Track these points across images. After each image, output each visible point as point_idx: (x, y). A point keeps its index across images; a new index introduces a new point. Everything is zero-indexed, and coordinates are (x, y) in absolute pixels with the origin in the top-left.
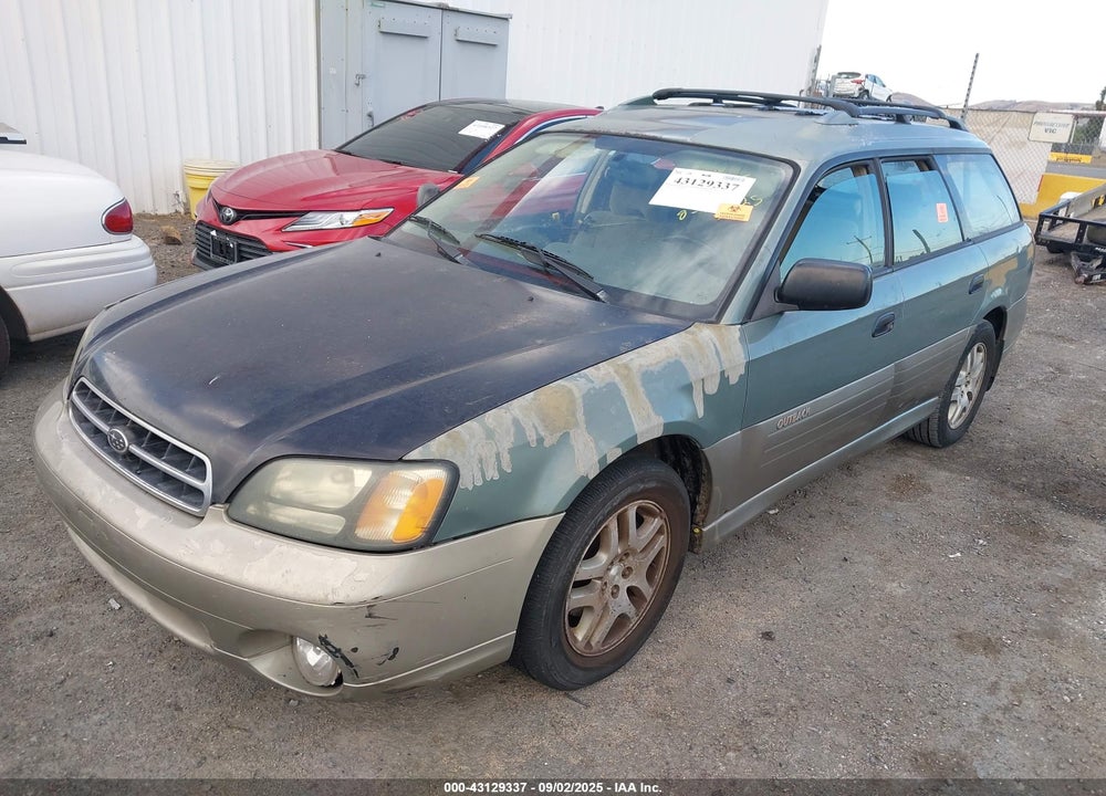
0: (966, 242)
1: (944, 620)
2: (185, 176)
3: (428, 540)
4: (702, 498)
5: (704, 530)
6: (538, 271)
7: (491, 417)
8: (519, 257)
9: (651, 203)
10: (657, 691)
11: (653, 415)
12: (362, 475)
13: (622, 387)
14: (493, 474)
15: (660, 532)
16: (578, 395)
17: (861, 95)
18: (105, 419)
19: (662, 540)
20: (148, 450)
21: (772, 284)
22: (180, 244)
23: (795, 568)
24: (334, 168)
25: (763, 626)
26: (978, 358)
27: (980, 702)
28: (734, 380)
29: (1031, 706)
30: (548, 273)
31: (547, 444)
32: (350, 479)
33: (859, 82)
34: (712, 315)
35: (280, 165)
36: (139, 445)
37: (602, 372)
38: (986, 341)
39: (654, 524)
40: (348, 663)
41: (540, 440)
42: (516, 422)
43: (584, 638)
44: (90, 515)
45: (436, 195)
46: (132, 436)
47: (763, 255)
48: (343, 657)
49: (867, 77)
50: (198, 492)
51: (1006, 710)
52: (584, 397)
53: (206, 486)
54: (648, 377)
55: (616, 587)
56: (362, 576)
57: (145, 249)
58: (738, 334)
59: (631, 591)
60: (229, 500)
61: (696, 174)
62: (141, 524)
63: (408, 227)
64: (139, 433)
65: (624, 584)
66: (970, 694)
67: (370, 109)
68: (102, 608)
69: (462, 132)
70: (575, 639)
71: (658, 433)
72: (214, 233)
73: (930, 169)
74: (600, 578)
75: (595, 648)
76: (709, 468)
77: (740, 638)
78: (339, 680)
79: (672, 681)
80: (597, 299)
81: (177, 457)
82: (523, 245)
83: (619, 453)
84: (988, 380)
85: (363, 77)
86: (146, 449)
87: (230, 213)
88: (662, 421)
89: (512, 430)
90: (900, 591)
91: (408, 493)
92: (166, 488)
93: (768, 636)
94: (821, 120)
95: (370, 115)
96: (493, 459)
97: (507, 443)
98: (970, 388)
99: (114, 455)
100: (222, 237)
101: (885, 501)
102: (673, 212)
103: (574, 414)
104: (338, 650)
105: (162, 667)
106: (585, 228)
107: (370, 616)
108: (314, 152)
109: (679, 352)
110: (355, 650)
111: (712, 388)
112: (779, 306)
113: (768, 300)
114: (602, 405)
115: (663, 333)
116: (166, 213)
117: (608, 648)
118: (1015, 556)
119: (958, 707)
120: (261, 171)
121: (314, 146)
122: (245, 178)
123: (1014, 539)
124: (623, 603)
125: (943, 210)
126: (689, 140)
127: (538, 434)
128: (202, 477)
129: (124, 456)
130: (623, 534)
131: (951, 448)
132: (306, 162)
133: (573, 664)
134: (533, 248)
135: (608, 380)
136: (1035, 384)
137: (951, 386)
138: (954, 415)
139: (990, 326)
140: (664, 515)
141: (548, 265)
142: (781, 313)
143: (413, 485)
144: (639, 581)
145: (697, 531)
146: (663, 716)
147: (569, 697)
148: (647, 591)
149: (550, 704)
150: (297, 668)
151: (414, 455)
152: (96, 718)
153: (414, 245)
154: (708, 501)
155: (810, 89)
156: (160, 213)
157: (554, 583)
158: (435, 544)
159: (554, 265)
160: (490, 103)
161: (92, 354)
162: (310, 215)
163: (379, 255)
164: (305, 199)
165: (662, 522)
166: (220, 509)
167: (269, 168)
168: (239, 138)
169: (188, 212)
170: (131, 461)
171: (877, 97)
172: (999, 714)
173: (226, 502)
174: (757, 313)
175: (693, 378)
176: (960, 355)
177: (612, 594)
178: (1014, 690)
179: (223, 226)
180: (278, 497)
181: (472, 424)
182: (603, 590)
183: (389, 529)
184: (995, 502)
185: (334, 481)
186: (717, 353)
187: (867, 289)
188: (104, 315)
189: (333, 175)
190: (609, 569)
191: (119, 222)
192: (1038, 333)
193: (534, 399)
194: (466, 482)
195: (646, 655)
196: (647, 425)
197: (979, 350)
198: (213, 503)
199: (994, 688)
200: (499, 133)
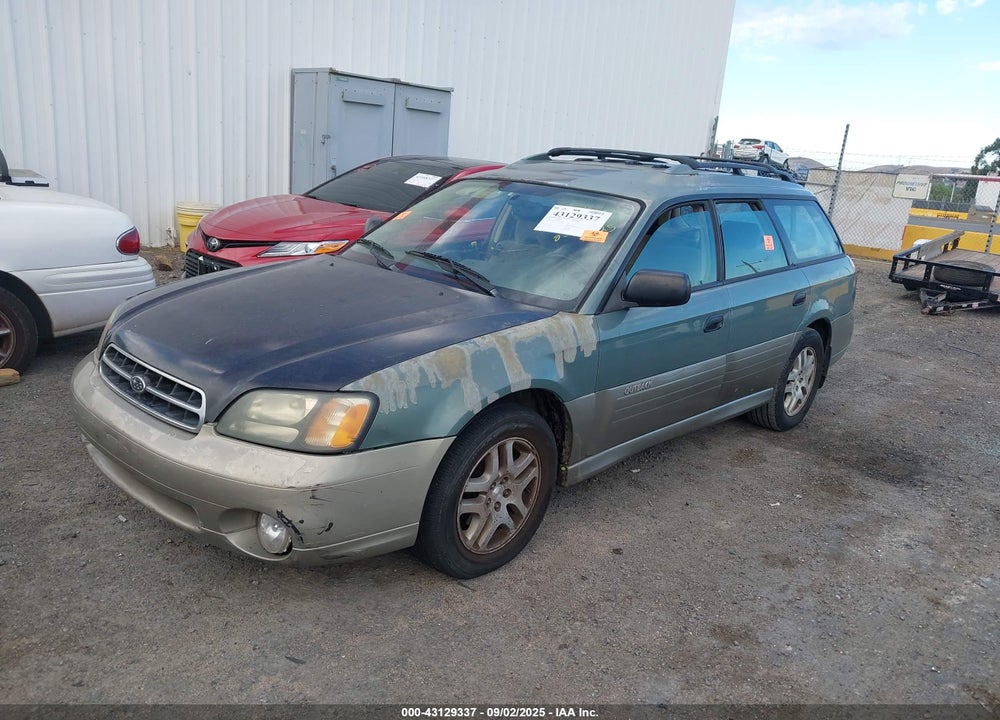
0: (790, 267)
1: (757, 546)
2: (177, 215)
3: (356, 448)
4: (566, 443)
5: (569, 468)
6: (450, 277)
7: (403, 366)
8: (437, 267)
9: (535, 229)
10: (528, 583)
11: (523, 372)
12: (311, 402)
13: (501, 351)
14: (403, 404)
15: (532, 465)
16: (467, 354)
17: (761, 159)
18: (128, 371)
19: (534, 472)
20: (161, 389)
21: (620, 286)
22: (170, 270)
23: (647, 508)
24: (302, 208)
25: (615, 545)
26: (807, 361)
27: (771, 597)
28: (587, 354)
29: (810, 600)
30: (457, 278)
31: (443, 386)
32: (302, 406)
33: (759, 148)
34: (574, 307)
35: (256, 205)
36: (153, 386)
37: (487, 340)
38: (814, 345)
39: (528, 458)
40: (297, 531)
41: (439, 383)
42: (421, 370)
43: (473, 538)
44: (116, 436)
45: (378, 225)
46: (148, 380)
47: (613, 266)
48: (293, 527)
49: (766, 143)
50: (196, 416)
51: (790, 602)
52: (472, 356)
53: (201, 411)
54: (521, 346)
55: (498, 503)
56: (308, 469)
57: (148, 267)
58: (592, 321)
59: (511, 509)
60: (217, 420)
61: (570, 209)
62: (153, 439)
63: (356, 247)
64: (154, 378)
65: (505, 502)
66: (765, 592)
67: (333, 163)
68: (113, 521)
69: (407, 182)
70: (466, 538)
71: (527, 386)
72: (201, 258)
73: (760, 209)
74: (485, 493)
75: (481, 549)
76: (570, 419)
77: (596, 552)
78: (290, 549)
79: (539, 577)
80: (491, 295)
81: (180, 393)
82: (440, 258)
83: (497, 397)
84: (820, 379)
85: (328, 137)
86: (158, 389)
87: (215, 243)
88: (530, 377)
89: (419, 375)
90: (727, 527)
91: (342, 415)
92: (172, 415)
93: (617, 551)
94: (667, 171)
95: (333, 168)
96: (404, 394)
97: (414, 383)
98: (803, 384)
99: (134, 396)
100: (208, 261)
101: (727, 466)
102: (551, 235)
103: (464, 368)
104: (290, 522)
105: (158, 558)
106: (496, 253)
107: (313, 497)
108: (286, 196)
109: (544, 330)
110: (302, 522)
111: (571, 358)
112: (624, 304)
113: (616, 299)
114: (486, 362)
115: (533, 317)
116: (159, 246)
117: (491, 550)
118: (822, 506)
119: (754, 599)
120: (240, 210)
121: (286, 192)
122: (228, 215)
123: (825, 494)
124: (503, 516)
125: (769, 242)
126: (567, 185)
127: (437, 378)
128: (199, 405)
129: (142, 395)
130: (502, 462)
131: (788, 432)
132: (278, 203)
133: (463, 556)
134: (447, 260)
135: (491, 346)
136: (871, 387)
137: (785, 381)
138: (789, 404)
139: (816, 334)
140: (535, 451)
141: (456, 272)
142: (627, 309)
143: (346, 409)
144: (515, 500)
145: (563, 469)
146: (530, 598)
147: (462, 585)
148: (524, 511)
149: (446, 589)
150: (259, 542)
151: (348, 387)
152: (110, 588)
153: (360, 259)
154: (571, 445)
155: (709, 152)
156: (153, 246)
157: (448, 489)
158: (361, 451)
159: (462, 272)
160: (434, 159)
161: (116, 330)
162: (281, 244)
163: (332, 265)
164: (277, 232)
165: (534, 457)
166: (210, 426)
167: (247, 208)
168: (223, 186)
169: (177, 245)
170: (147, 398)
171: (776, 161)
172: (784, 605)
173: (215, 421)
174: (607, 307)
175: (555, 350)
176: (788, 354)
177: (496, 508)
178: (799, 591)
179: (209, 253)
180: (253, 417)
181: (390, 370)
182: (488, 504)
183: (329, 440)
184: (816, 470)
185: (291, 406)
186: (575, 332)
187: (686, 292)
188: (126, 303)
189: (301, 214)
190: (491, 489)
191: (129, 245)
192: (881, 351)
193: (436, 355)
194: (384, 409)
195: (522, 560)
196: (519, 379)
197: (809, 353)
198: (206, 422)
199: (784, 589)
200: (437, 183)
